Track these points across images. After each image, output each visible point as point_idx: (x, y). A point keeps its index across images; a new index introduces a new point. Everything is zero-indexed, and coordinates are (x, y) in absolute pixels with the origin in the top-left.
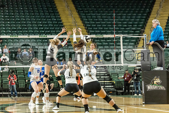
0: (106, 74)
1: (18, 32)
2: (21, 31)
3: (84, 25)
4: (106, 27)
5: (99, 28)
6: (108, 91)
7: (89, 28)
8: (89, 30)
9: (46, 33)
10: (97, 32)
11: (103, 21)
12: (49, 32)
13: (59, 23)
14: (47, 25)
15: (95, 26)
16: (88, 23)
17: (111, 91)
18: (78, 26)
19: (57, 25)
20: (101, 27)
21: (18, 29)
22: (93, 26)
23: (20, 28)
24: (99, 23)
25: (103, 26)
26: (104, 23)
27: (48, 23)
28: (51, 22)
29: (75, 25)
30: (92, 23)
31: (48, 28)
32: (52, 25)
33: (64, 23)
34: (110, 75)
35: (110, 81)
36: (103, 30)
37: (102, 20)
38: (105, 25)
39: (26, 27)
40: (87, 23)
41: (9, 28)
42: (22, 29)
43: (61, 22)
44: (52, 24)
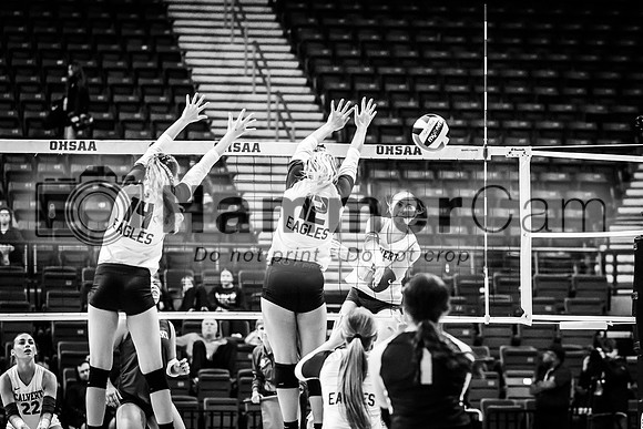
3: (309, 84)
4: (440, 95)
11: (422, 61)
12: (106, 116)
14: (95, 80)
15: (372, 86)
16: (336, 69)
18: (274, 84)
19: (156, 81)
20: (410, 94)
24: (398, 70)
32: (126, 81)
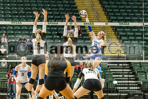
0: (131, 72)
1: (20, 17)
2: (24, 16)
3: (103, 10)
4: (132, 12)
5: (123, 14)
6: (132, 94)
7: (110, 14)
8: (110, 15)
9: (56, 18)
10: (120, 18)
11: (128, 5)
12: (59, 17)
13: (72, 6)
14: (56, 9)
15: (117, 10)
16: (109, 7)
17: (136, 94)
18: (96, 10)
19: (70, 9)
20: (126, 12)
21: (20, 13)
22: (115, 10)
23: (23, 12)
24: (123, 7)
25: (128, 11)
26: (130, 7)
27: (59, 6)
28: (62, 6)
29: (92, 9)
30: (114, 7)
31: (58, 13)
33: (78, 7)
34: (136, 73)
35: (136, 81)
36: (128, 16)
37: (126, 3)
38: (130, 11)
39: (30, 11)
40: (107, 7)
41: (9, 12)
42: (25, 13)
43: (75, 6)
44: (63, 8)
